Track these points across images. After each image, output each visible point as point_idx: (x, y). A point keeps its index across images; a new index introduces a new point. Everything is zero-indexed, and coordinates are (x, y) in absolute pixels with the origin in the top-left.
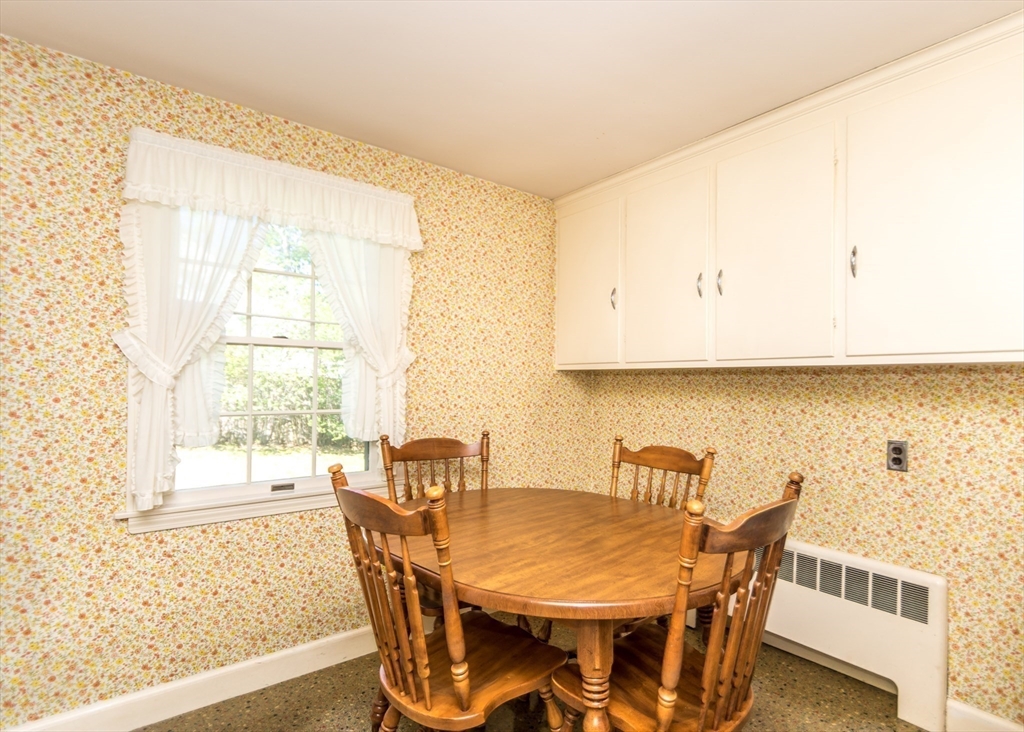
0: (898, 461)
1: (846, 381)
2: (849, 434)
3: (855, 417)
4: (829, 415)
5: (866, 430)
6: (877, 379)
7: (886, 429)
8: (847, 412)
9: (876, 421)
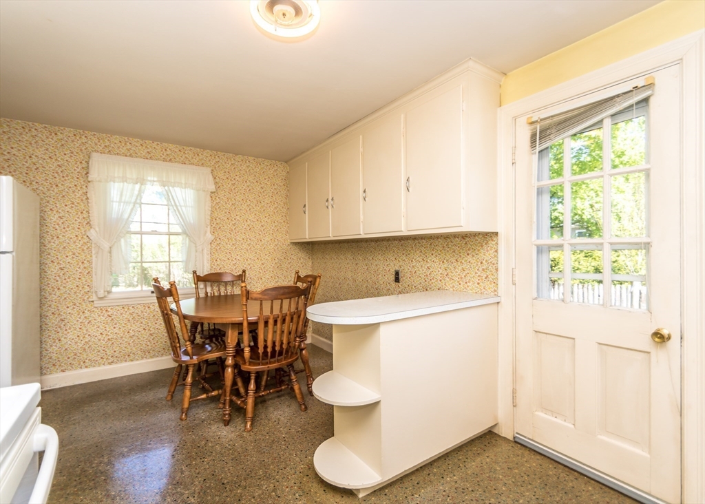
0: (397, 278)
2: (385, 268)
3: (386, 260)
4: (380, 260)
5: (389, 266)
7: (394, 265)
9: (392, 262)
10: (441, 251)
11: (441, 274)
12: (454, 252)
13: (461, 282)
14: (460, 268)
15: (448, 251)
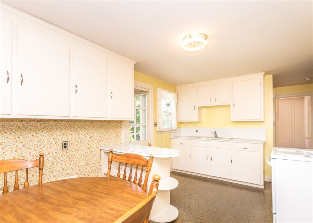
0: (65, 147)
1: (49, 124)
2: (51, 141)
3: (53, 136)
4: (44, 136)
5: (56, 139)
6: (59, 123)
7: (62, 138)
8: (50, 134)
9: (59, 136)
10: (98, 128)
11: (98, 139)
12: (105, 128)
13: (108, 141)
14: (107, 135)
15: (102, 128)
